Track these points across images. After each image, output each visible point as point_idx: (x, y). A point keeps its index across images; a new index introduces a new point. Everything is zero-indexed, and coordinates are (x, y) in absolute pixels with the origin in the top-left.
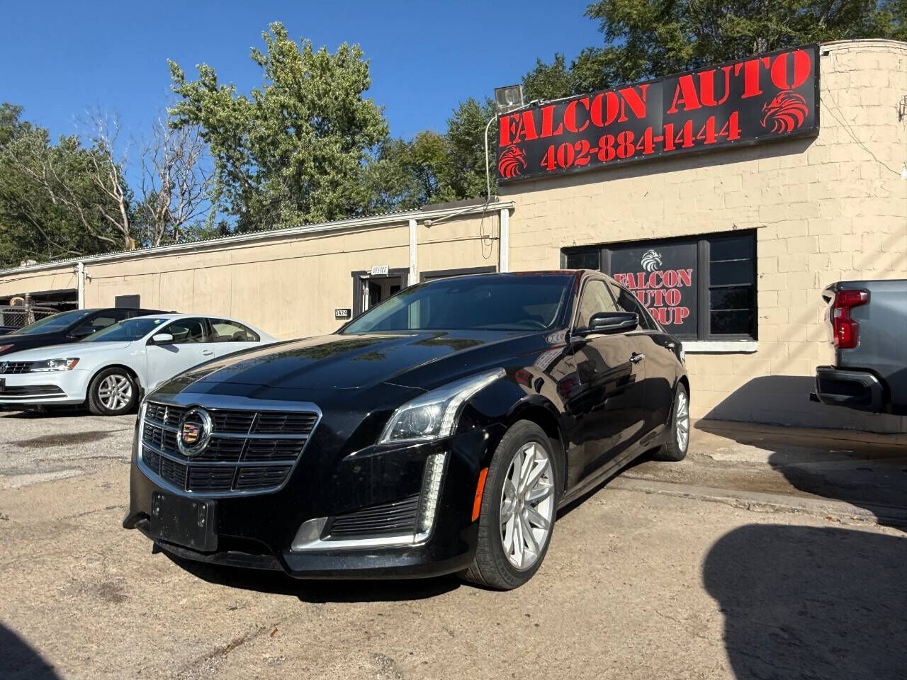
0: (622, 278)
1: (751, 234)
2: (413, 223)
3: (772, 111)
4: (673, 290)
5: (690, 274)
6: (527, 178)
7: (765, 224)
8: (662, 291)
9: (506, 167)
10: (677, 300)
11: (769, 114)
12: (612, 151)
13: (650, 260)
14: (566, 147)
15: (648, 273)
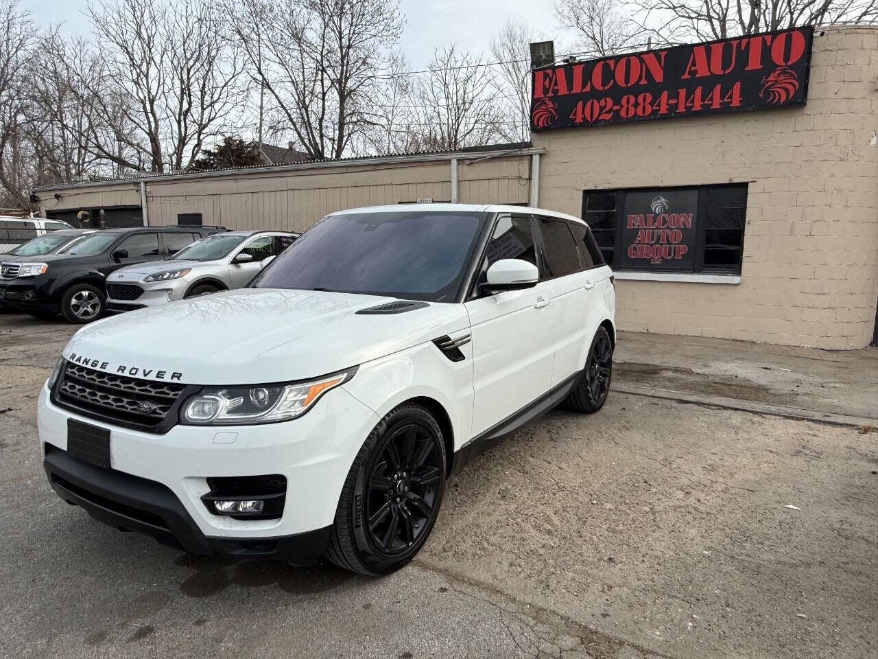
0: (634, 218)
1: (744, 186)
2: (454, 162)
3: (770, 83)
4: (675, 230)
5: (691, 217)
6: (557, 129)
7: (755, 180)
8: (666, 231)
9: (540, 117)
10: (678, 241)
11: (767, 86)
12: (632, 109)
13: (658, 204)
14: (592, 104)
15: (656, 215)
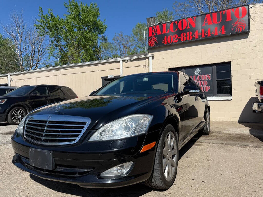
1: (229, 63)
2: (121, 61)
4: (205, 81)
5: (210, 76)
6: (158, 47)
7: (233, 60)
8: (201, 81)
9: (151, 43)
10: (206, 84)
11: (234, 26)
12: (185, 38)
13: (197, 71)
14: (170, 37)
15: (197, 76)
